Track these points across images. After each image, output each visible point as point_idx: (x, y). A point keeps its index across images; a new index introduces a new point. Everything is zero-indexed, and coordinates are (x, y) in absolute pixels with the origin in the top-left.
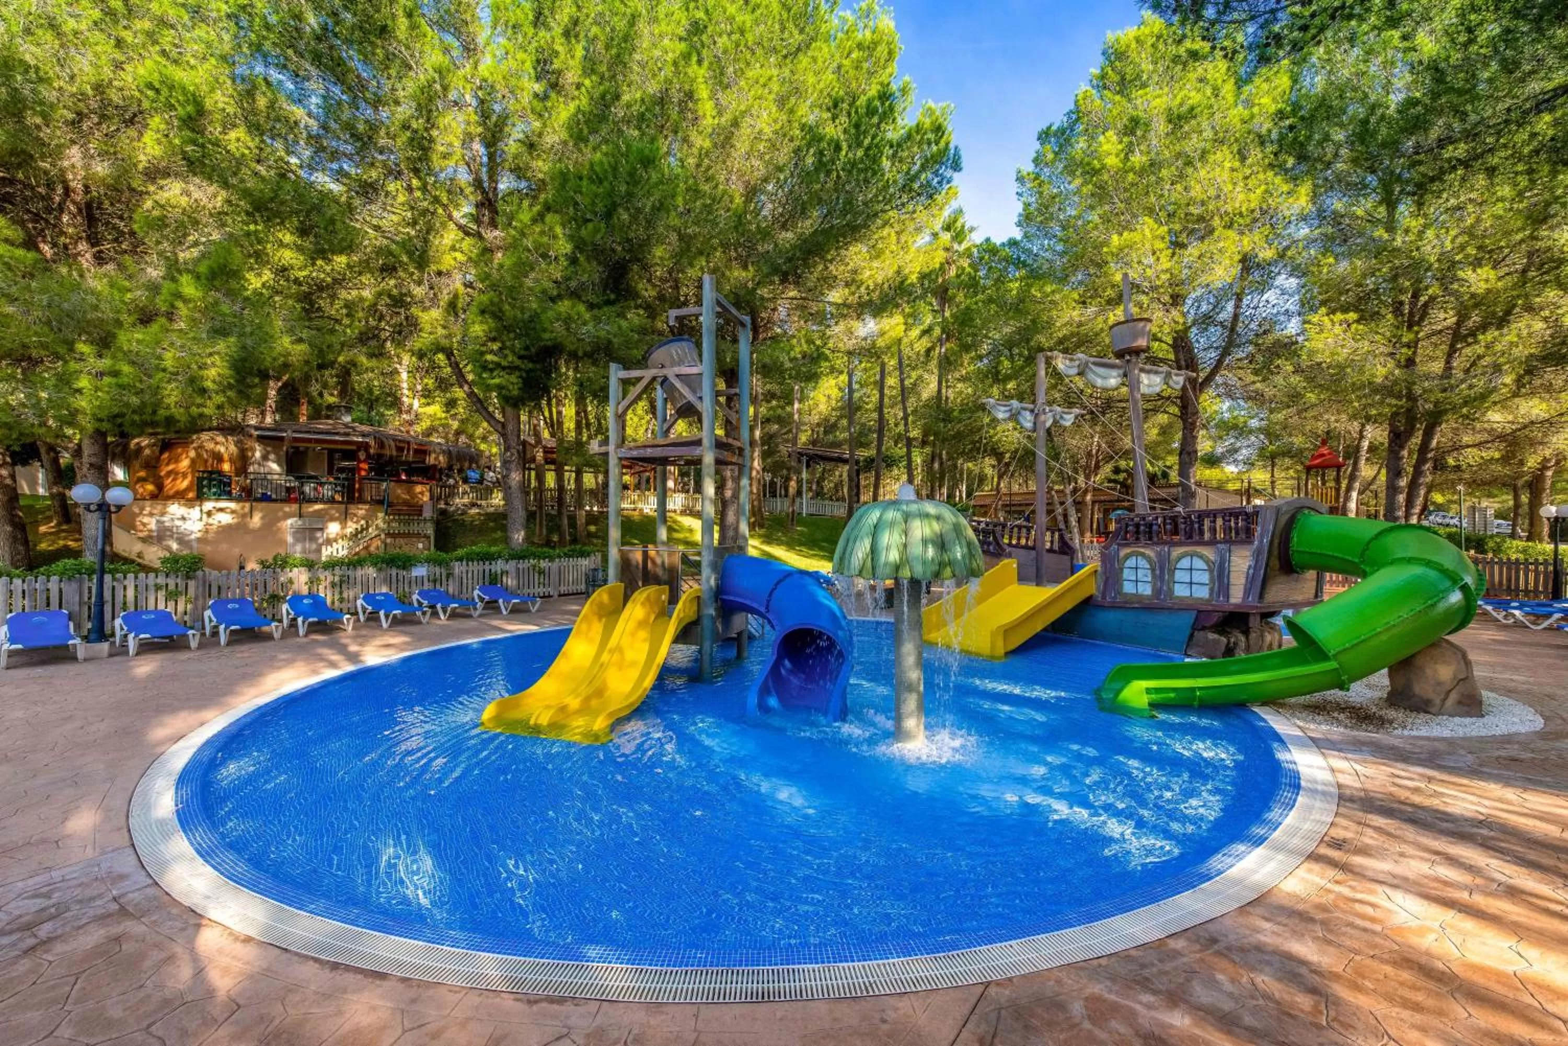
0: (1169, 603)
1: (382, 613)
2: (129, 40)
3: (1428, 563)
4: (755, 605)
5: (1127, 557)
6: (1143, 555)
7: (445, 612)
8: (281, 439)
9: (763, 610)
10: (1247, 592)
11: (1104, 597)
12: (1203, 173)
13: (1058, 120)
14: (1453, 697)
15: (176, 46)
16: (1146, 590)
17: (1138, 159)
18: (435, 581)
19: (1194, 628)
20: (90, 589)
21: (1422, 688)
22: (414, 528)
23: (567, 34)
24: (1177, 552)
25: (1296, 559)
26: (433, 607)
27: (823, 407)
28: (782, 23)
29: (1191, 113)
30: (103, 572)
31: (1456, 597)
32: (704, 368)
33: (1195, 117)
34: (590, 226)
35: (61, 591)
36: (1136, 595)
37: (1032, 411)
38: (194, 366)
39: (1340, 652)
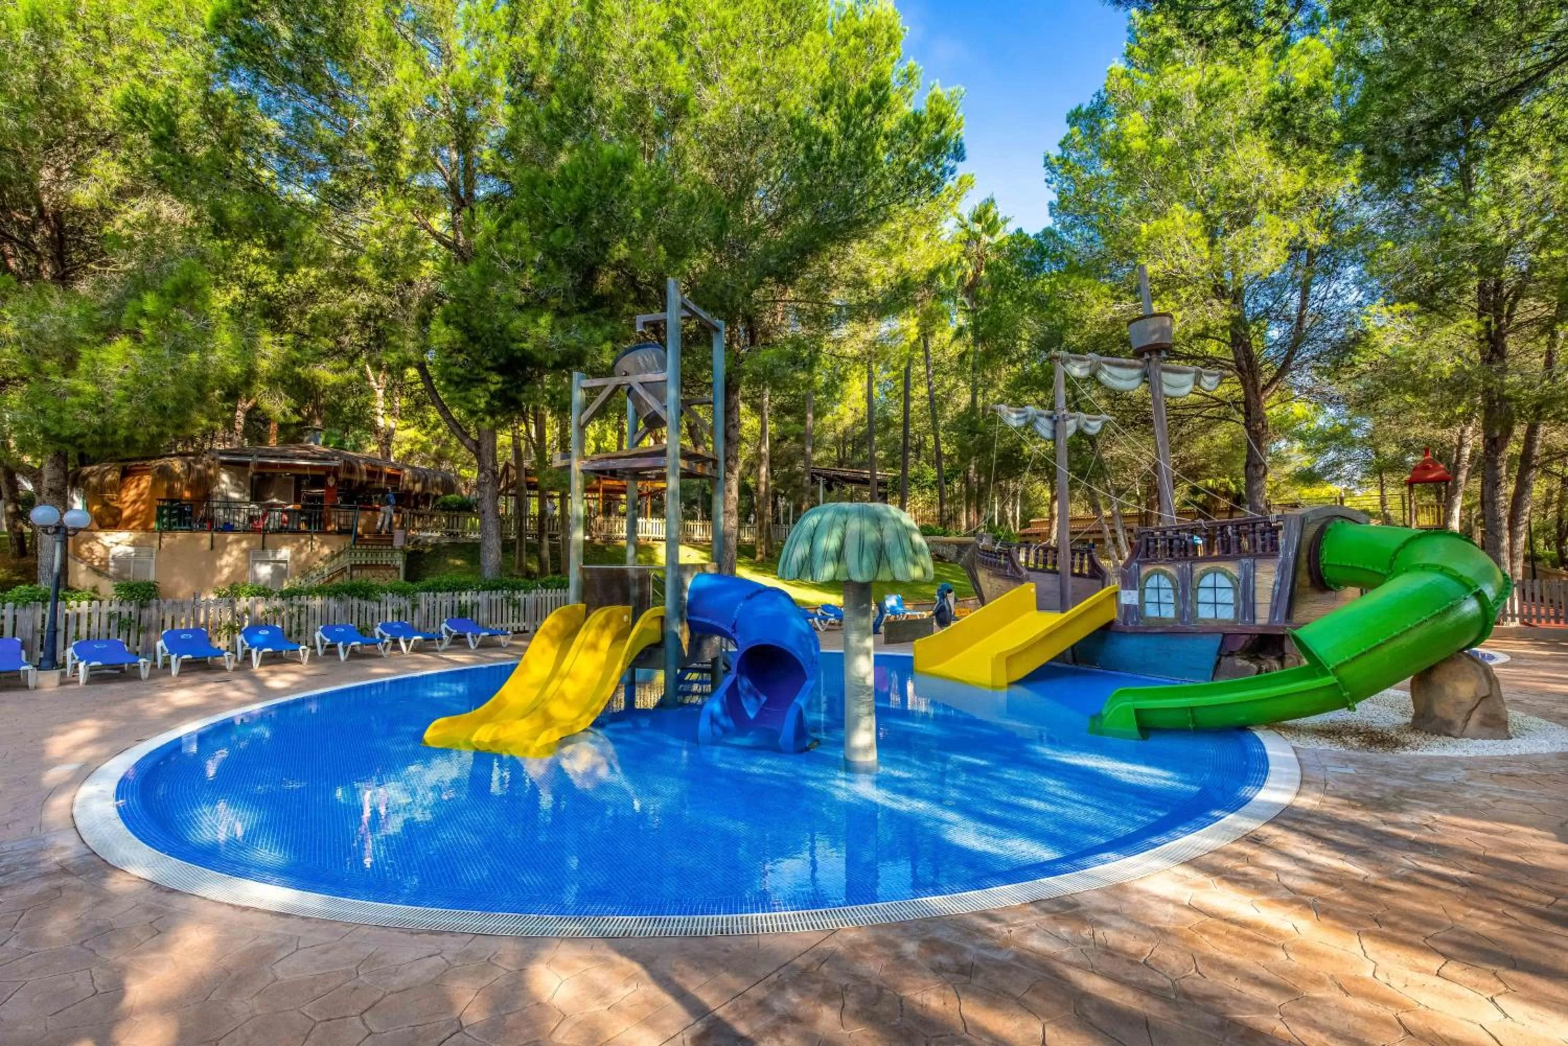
0: (1192, 627)
1: (340, 645)
2: (109, 65)
3: (1442, 570)
4: (723, 626)
5: (1149, 576)
6: (1164, 573)
7: (407, 642)
8: (246, 464)
9: (729, 630)
10: (1274, 610)
11: (1126, 623)
12: (1240, 154)
13: (1087, 102)
14: (1476, 716)
15: (153, 69)
16: (1169, 612)
17: (1167, 140)
18: (399, 613)
19: (1220, 655)
20: (44, 616)
21: (1442, 709)
22: (384, 559)
23: (541, 37)
24: (1200, 568)
25: (1328, 574)
26: (396, 641)
27: (848, 421)
28: (767, 13)
29: (1223, 91)
30: (56, 598)
31: (1471, 607)
32: (669, 375)
33: (1227, 95)
34: (559, 231)
35: (15, 617)
36: (1160, 619)
37: (1050, 417)
38: (155, 384)
39: (1337, 667)
